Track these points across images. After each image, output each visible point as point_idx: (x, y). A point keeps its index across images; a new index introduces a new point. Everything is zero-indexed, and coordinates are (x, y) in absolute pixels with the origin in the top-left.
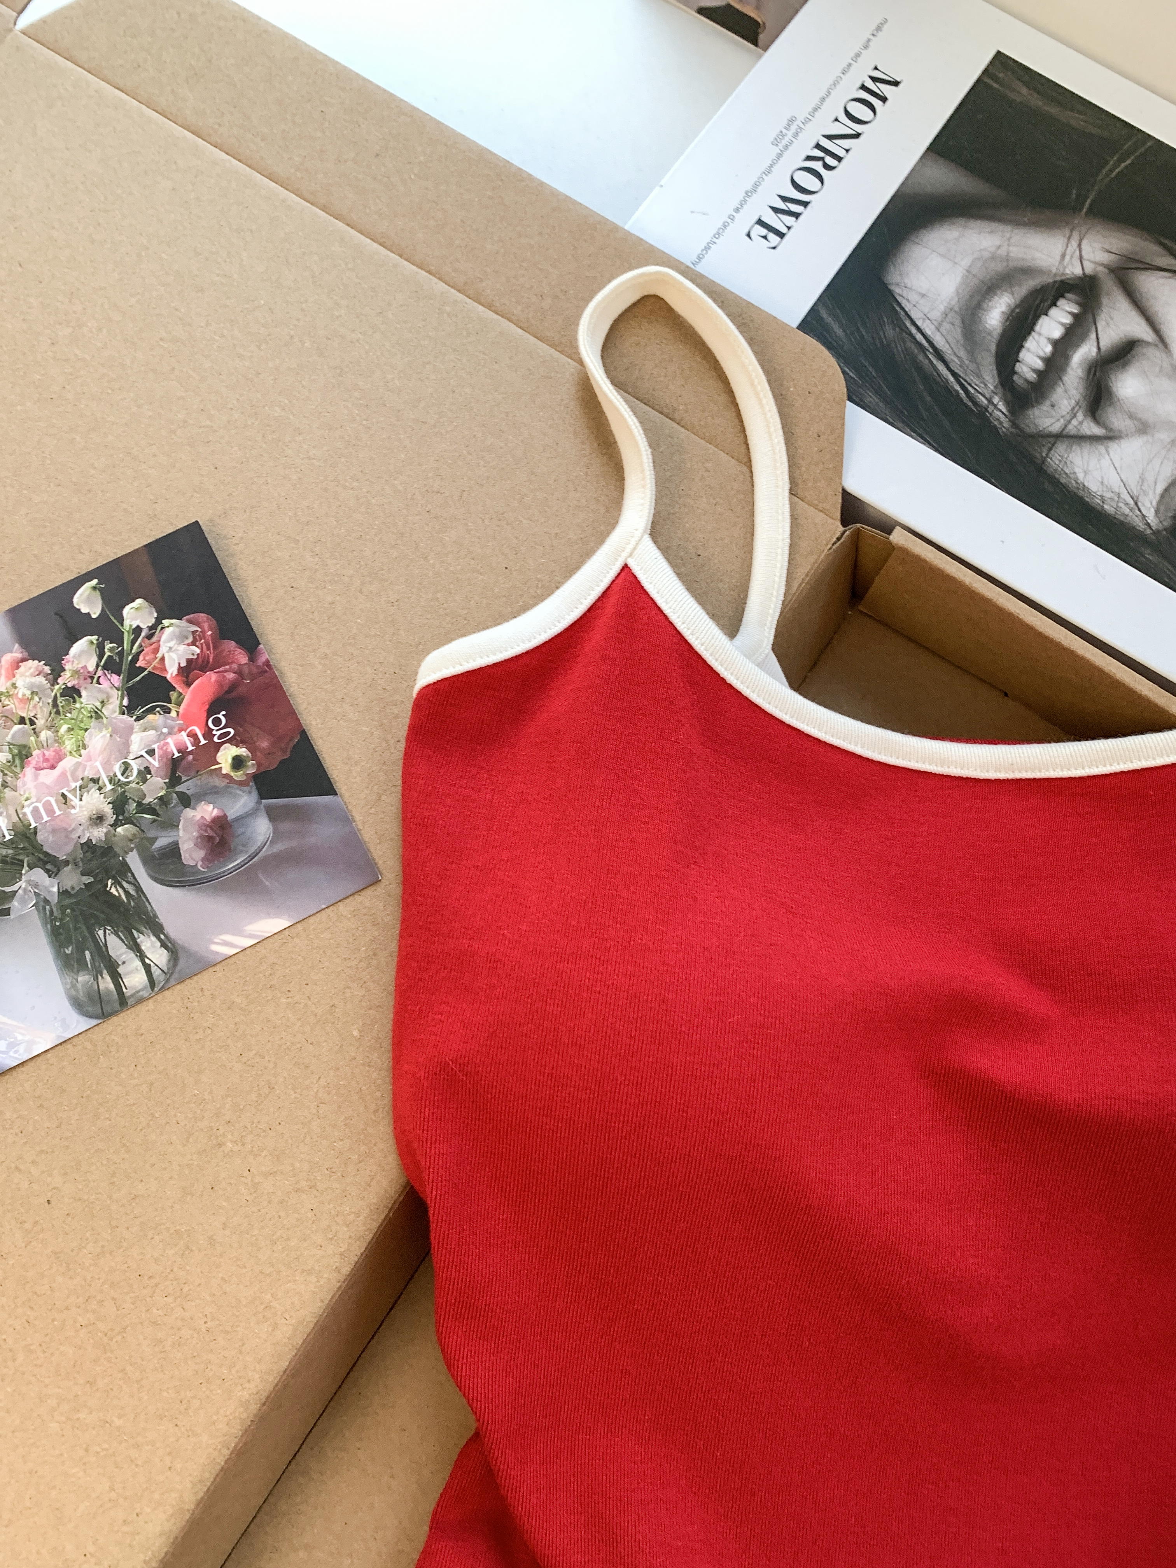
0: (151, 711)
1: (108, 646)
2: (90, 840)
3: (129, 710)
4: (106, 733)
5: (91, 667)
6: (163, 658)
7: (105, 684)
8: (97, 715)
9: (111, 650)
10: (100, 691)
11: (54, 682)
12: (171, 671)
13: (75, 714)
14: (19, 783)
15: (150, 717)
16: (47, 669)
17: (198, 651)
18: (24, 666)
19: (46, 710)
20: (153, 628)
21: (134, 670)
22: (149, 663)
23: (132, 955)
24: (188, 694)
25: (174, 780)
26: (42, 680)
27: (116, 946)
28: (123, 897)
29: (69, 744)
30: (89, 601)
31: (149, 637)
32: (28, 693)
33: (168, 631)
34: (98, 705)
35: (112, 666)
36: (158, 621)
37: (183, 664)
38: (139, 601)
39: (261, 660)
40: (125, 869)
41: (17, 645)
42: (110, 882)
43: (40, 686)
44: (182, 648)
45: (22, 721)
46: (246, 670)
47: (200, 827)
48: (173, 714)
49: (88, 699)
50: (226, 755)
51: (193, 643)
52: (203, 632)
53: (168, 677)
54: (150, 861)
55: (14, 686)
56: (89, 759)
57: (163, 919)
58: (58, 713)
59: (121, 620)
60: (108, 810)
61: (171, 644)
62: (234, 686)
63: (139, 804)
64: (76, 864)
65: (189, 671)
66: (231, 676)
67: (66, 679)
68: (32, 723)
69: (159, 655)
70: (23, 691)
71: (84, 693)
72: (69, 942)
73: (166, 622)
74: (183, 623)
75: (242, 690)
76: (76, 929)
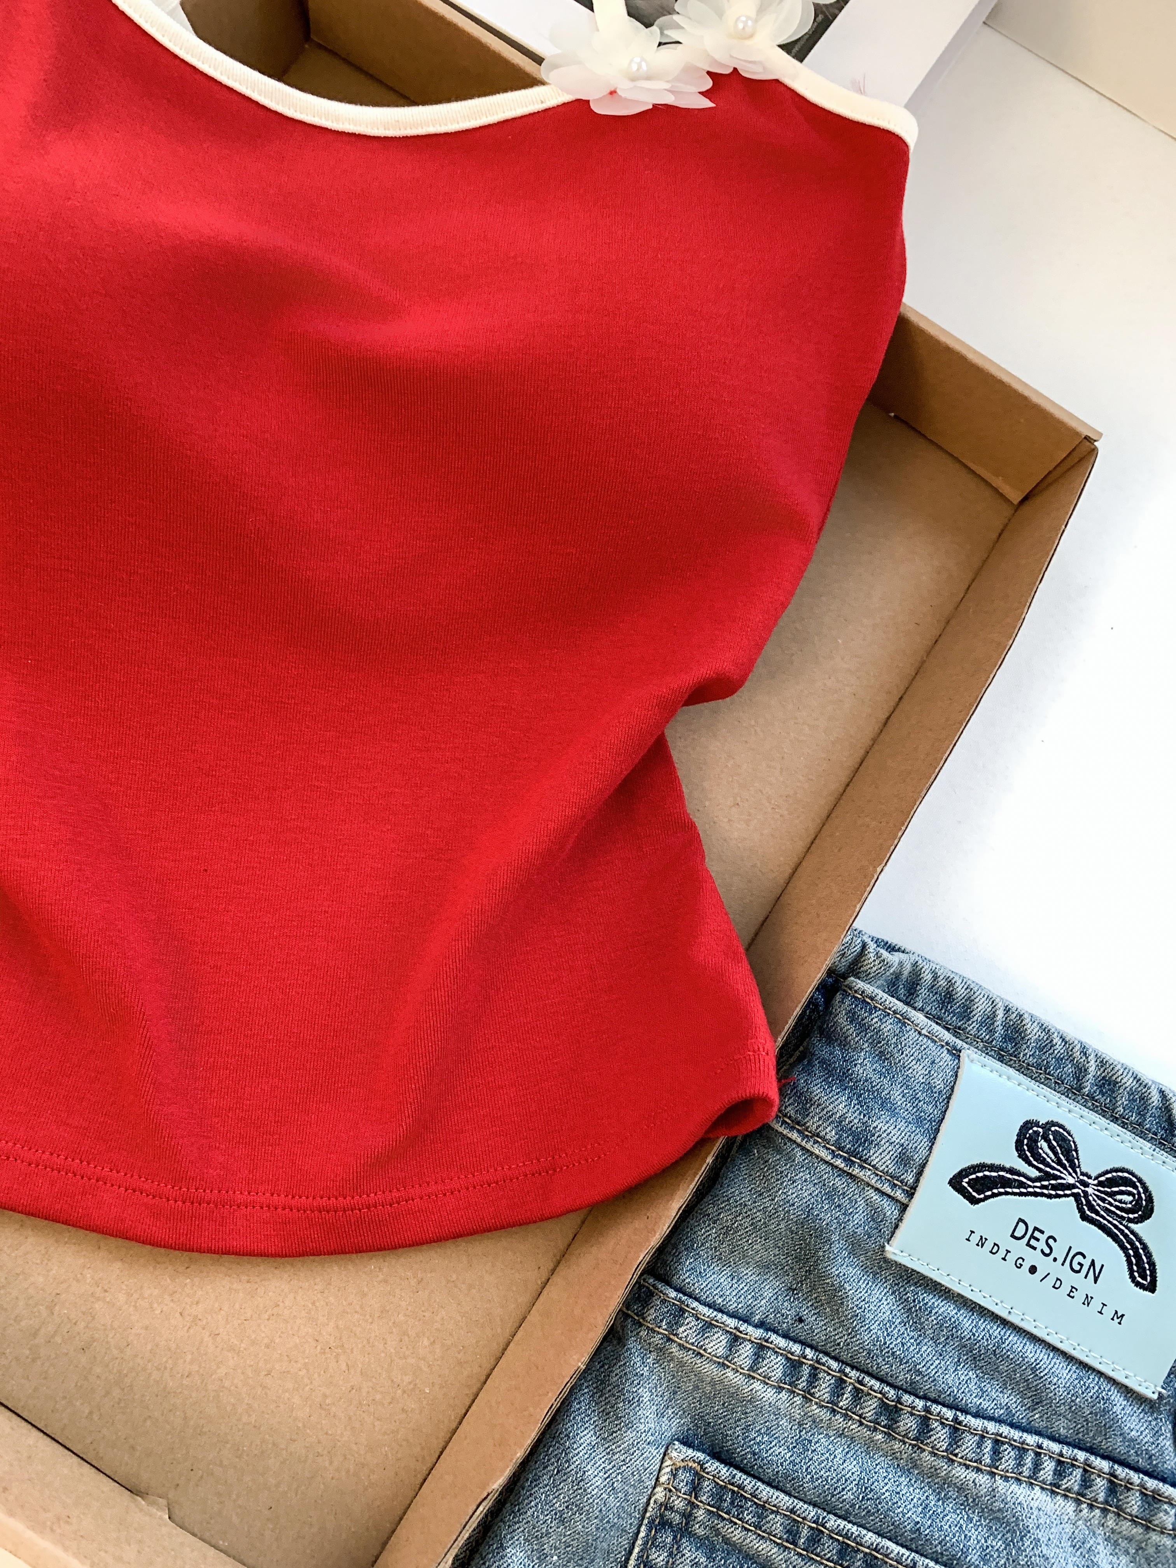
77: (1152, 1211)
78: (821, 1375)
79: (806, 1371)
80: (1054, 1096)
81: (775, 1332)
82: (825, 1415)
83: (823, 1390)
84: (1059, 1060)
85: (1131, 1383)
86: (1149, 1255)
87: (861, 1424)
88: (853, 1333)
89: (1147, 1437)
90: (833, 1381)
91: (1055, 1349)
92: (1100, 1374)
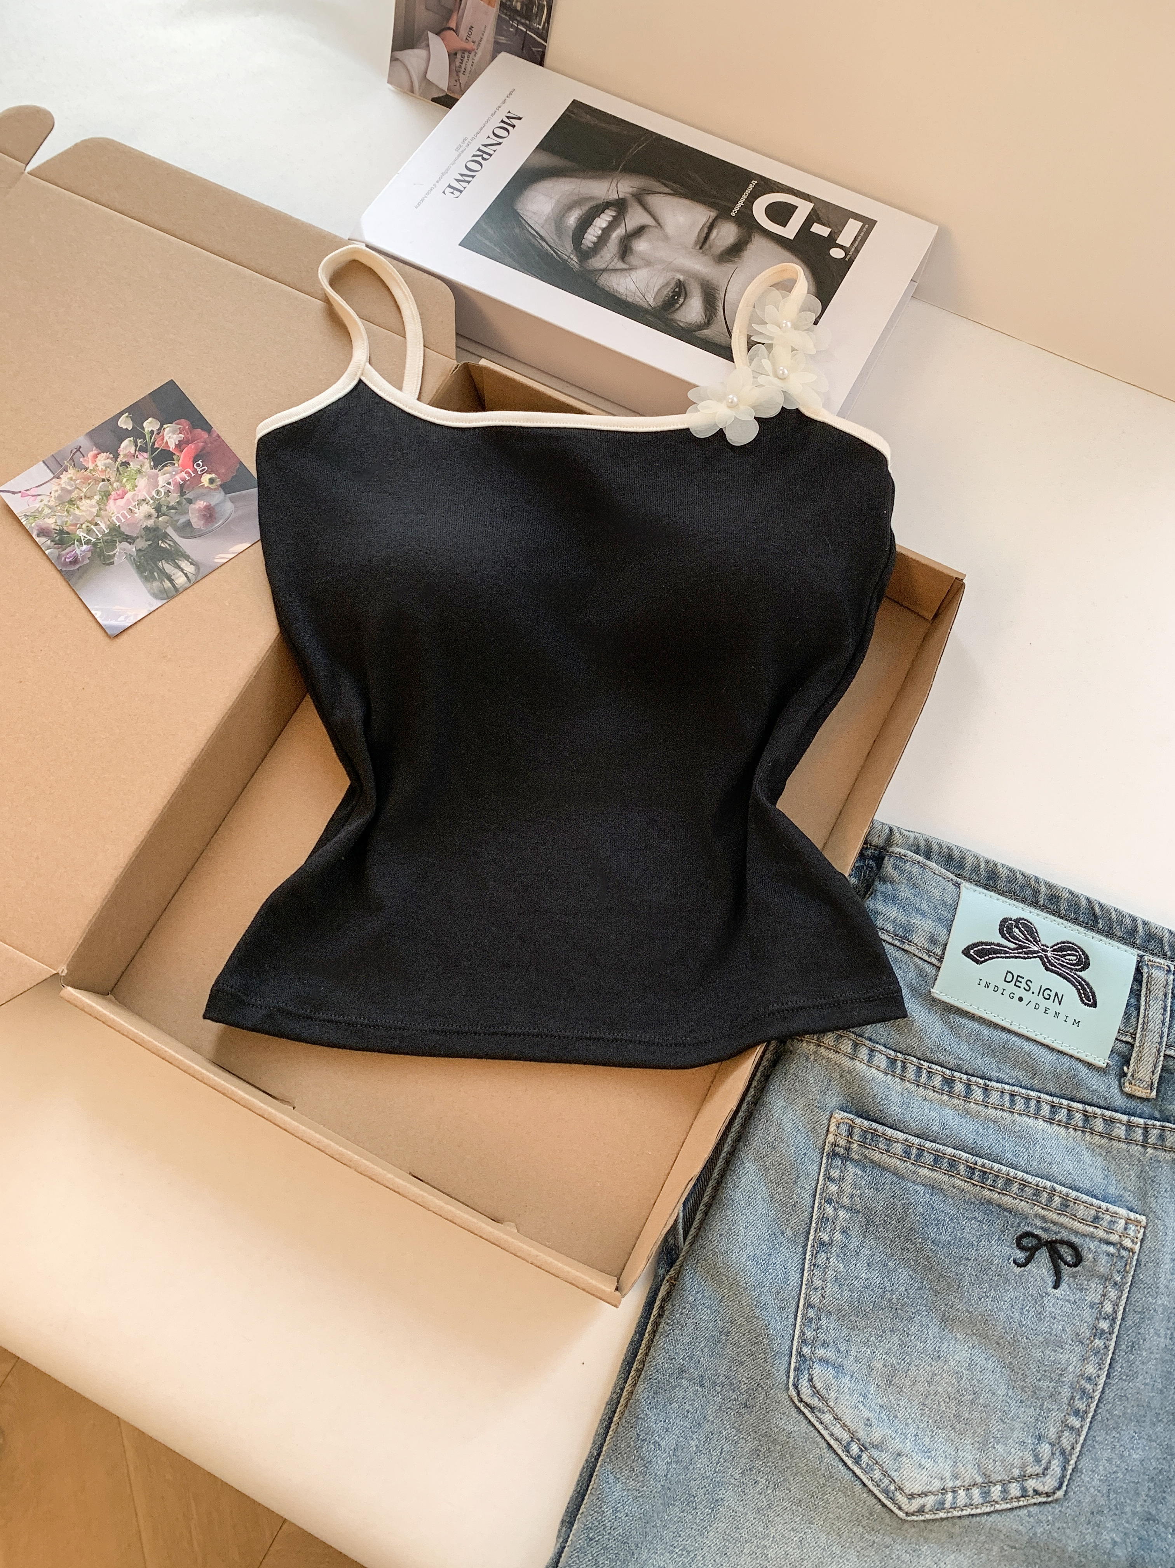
0: (166, 465)
1: (139, 441)
2: (146, 526)
3: (155, 467)
4: (145, 479)
5: (133, 451)
6: (167, 442)
7: (141, 458)
8: (139, 471)
9: (140, 442)
10: (140, 461)
11: (116, 460)
12: (172, 447)
13: (128, 473)
14: (107, 507)
15: (166, 468)
16: (111, 456)
17: (183, 436)
18: (99, 456)
19: (114, 474)
20: (159, 429)
21: (154, 450)
22: (160, 445)
23: (176, 570)
24: (182, 456)
25: (182, 494)
26: (110, 461)
27: (168, 568)
28: (168, 547)
29: (128, 487)
30: (125, 423)
31: (158, 434)
32: (104, 468)
33: (167, 430)
34: (139, 467)
35: (143, 449)
36: (161, 426)
37: (177, 443)
38: (150, 419)
39: (214, 435)
40: (166, 536)
41: (94, 448)
42: (160, 542)
43: (110, 463)
44: (175, 436)
45: (103, 480)
46: (208, 441)
47: (199, 511)
48: (176, 465)
49: (134, 466)
50: (205, 479)
51: (180, 433)
52: (184, 427)
53: (171, 450)
54: (176, 529)
55: (96, 466)
56: (140, 491)
57: (188, 553)
58: (120, 474)
59: (143, 429)
60: (153, 511)
61: (170, 435)
62: (203, 449)
63: (167, 506)
64: (142, 537)
65: (180, 446)
66: (201, 444)
67: (121, 459)
68: (108, 480)
69: (165, 441)
70: (101, 467)
71: (131, 463)
72: (145, 570)
73: (165, 426)
74: (173, 425)
75: (208, 449)
76: (148, 564)
77: (1089, 964)
78: (908, 1065)
79: (899, 1064)
80: (1021, 905)
81: (877, 1043)
82: (913, 1087)
83: (911, 1073)
84: (1022, 887)
85: (1090, 1059)
86: (1091, 989)
87: (934, 1091)
88: (921, 1040)
89: (1103, 1088)
90: (915, 1068)
91: (1042, 1044)
92: (1071, 1056)
